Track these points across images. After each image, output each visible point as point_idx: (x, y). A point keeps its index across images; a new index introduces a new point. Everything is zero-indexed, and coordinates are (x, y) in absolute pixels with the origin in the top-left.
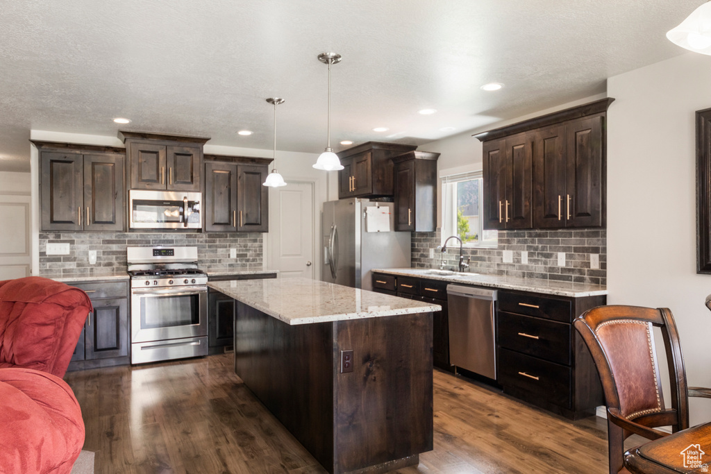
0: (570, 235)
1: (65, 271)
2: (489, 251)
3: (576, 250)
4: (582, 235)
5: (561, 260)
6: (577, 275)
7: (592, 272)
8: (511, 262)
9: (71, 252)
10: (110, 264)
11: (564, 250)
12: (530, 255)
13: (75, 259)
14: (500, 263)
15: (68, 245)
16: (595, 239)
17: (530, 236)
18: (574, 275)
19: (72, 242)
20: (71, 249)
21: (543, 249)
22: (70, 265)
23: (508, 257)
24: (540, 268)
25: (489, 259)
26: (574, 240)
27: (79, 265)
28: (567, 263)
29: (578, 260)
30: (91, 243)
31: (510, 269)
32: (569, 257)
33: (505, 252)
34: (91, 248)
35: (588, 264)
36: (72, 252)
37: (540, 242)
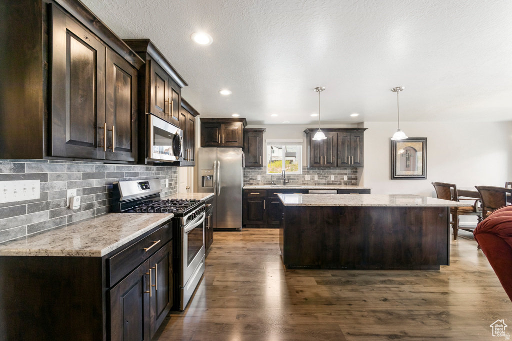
0: (336, 169)
1: (31, 228)
2: (298, 176)
3: (338, 174)
4: (341, 169)
5: (333, 178)
6: (339, 183)
7: (345, 181)
8: (310, 179)
9: (41, 194)
10: (90, 207)
11: (334, 174)
12: (318, 176)
13: (47, 206)
14: (303, 180)
15: (37, 183)
16: (345, 171)
17: (319, 169)
18: (337, 183)
19: (43, 177)
20: (43, 189)
21: (324, 174)
22: (40, 216)
23: (308, 177)
24: (323, 181)
25: (298, 179)
26: (337, 171)
27: (53, 215)
28: (335, 179)
29: (339, 178)
30: (69, 177)
31: (309, 182)
32: (335, 177)
33: (306, 176)
34: (70, 186)
35: (343, 179)
36: (44, 196)
37: (323, 172)
